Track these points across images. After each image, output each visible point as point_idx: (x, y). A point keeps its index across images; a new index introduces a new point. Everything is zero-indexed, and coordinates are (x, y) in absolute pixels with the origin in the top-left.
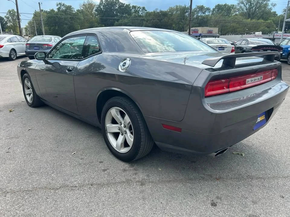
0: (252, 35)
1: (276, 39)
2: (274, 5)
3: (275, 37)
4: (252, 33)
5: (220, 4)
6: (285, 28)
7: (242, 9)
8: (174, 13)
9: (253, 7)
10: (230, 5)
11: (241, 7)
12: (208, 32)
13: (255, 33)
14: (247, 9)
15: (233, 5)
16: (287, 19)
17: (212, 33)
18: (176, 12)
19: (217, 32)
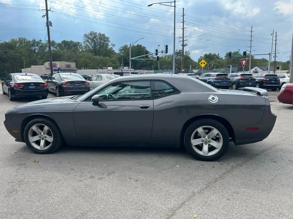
0: (105, 70)
1: (124, 73)
2: (114, 46)
3: (123, 72)
4: (105, 68)
5: (66, 40)
6: (132, 65)
7: (89, 47)
8: (18, 45)
9: (97, 45)
10: (75, 42)
11: (87, 45)
12: (66, 67)
13: (107, 68)
14: (92, 47)
15: (79, 43)
16: (131, 58)
17: (70, 67)
18: (20, 45)
19: (75, 67)
